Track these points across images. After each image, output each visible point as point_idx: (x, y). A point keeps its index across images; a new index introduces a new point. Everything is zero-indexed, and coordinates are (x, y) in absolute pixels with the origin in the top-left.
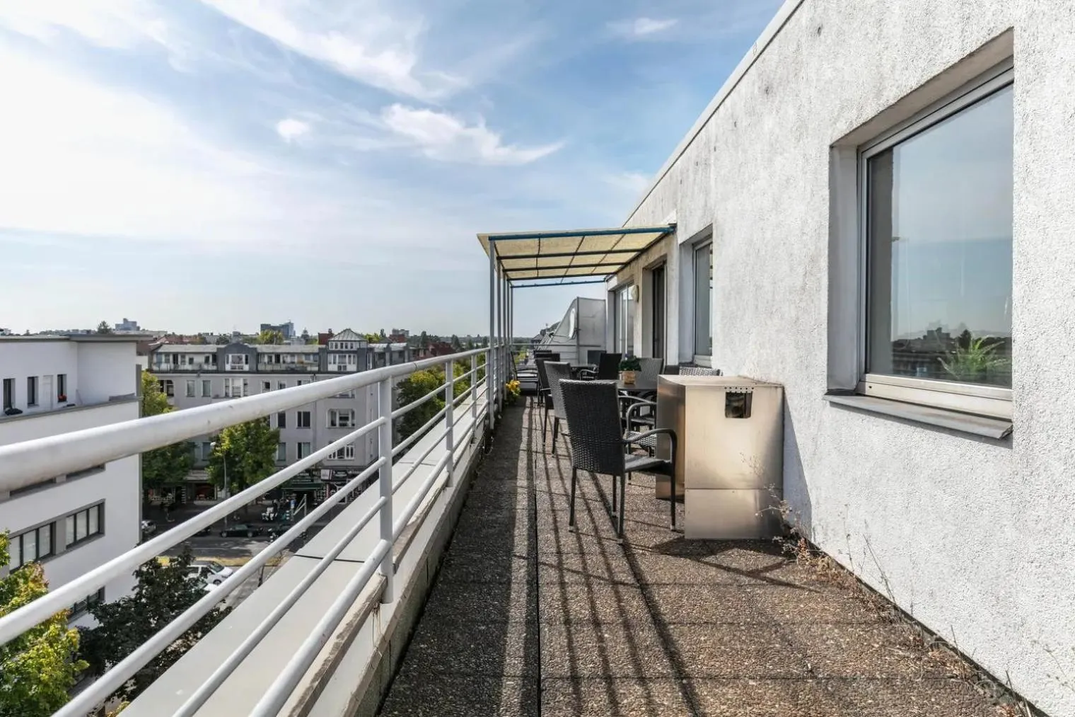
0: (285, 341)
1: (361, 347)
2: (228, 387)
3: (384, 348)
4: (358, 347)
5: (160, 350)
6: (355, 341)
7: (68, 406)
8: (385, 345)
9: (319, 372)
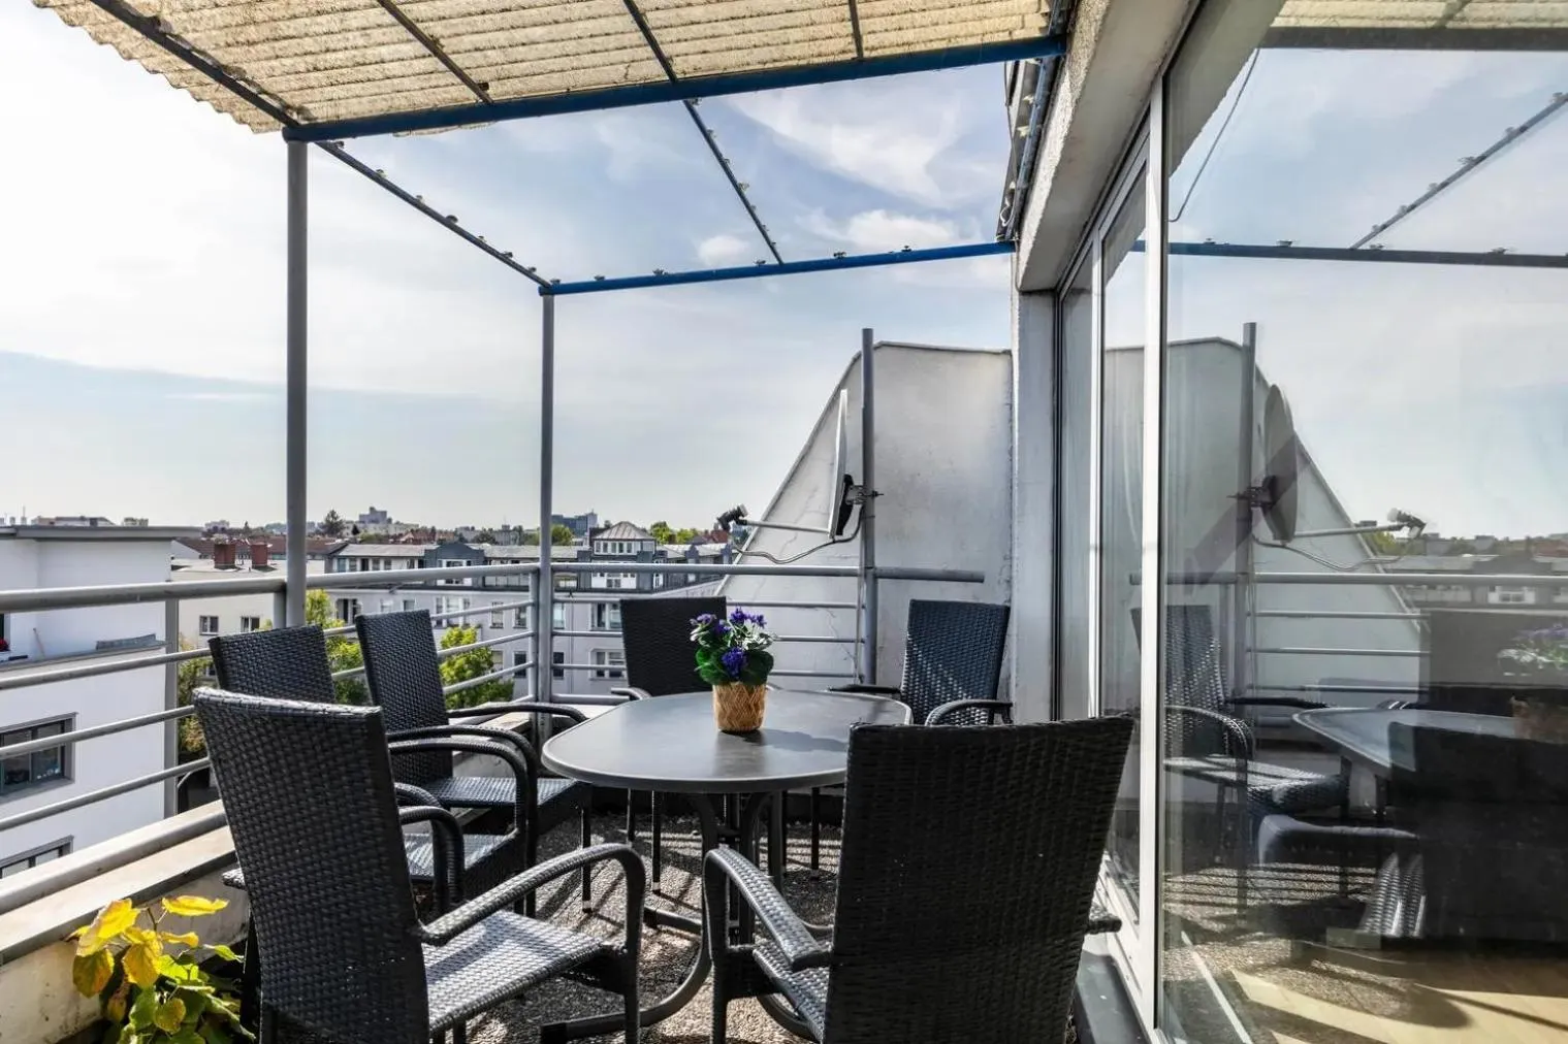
0: (574, 540)
1: (645, 549)
2: (441, 607)
3: (686, 552)
4: (639, 549)
5: (343, 553)
6: (634, 540)
7: (11, 659)
8: (687, 547)
9: (578, 589)
